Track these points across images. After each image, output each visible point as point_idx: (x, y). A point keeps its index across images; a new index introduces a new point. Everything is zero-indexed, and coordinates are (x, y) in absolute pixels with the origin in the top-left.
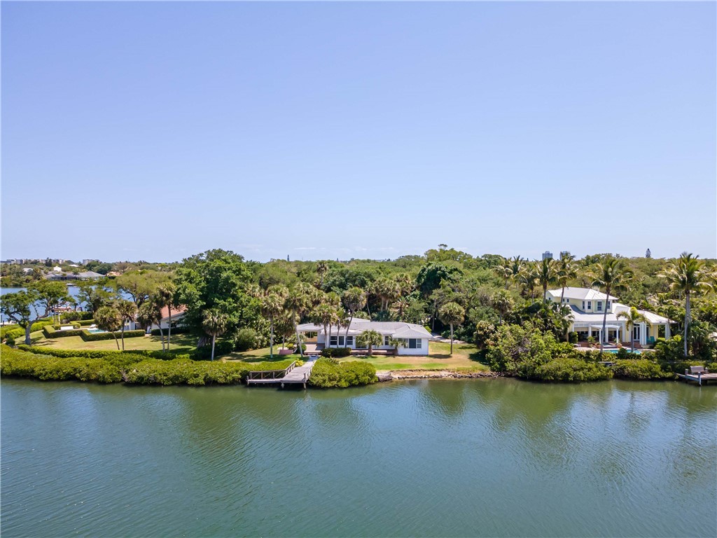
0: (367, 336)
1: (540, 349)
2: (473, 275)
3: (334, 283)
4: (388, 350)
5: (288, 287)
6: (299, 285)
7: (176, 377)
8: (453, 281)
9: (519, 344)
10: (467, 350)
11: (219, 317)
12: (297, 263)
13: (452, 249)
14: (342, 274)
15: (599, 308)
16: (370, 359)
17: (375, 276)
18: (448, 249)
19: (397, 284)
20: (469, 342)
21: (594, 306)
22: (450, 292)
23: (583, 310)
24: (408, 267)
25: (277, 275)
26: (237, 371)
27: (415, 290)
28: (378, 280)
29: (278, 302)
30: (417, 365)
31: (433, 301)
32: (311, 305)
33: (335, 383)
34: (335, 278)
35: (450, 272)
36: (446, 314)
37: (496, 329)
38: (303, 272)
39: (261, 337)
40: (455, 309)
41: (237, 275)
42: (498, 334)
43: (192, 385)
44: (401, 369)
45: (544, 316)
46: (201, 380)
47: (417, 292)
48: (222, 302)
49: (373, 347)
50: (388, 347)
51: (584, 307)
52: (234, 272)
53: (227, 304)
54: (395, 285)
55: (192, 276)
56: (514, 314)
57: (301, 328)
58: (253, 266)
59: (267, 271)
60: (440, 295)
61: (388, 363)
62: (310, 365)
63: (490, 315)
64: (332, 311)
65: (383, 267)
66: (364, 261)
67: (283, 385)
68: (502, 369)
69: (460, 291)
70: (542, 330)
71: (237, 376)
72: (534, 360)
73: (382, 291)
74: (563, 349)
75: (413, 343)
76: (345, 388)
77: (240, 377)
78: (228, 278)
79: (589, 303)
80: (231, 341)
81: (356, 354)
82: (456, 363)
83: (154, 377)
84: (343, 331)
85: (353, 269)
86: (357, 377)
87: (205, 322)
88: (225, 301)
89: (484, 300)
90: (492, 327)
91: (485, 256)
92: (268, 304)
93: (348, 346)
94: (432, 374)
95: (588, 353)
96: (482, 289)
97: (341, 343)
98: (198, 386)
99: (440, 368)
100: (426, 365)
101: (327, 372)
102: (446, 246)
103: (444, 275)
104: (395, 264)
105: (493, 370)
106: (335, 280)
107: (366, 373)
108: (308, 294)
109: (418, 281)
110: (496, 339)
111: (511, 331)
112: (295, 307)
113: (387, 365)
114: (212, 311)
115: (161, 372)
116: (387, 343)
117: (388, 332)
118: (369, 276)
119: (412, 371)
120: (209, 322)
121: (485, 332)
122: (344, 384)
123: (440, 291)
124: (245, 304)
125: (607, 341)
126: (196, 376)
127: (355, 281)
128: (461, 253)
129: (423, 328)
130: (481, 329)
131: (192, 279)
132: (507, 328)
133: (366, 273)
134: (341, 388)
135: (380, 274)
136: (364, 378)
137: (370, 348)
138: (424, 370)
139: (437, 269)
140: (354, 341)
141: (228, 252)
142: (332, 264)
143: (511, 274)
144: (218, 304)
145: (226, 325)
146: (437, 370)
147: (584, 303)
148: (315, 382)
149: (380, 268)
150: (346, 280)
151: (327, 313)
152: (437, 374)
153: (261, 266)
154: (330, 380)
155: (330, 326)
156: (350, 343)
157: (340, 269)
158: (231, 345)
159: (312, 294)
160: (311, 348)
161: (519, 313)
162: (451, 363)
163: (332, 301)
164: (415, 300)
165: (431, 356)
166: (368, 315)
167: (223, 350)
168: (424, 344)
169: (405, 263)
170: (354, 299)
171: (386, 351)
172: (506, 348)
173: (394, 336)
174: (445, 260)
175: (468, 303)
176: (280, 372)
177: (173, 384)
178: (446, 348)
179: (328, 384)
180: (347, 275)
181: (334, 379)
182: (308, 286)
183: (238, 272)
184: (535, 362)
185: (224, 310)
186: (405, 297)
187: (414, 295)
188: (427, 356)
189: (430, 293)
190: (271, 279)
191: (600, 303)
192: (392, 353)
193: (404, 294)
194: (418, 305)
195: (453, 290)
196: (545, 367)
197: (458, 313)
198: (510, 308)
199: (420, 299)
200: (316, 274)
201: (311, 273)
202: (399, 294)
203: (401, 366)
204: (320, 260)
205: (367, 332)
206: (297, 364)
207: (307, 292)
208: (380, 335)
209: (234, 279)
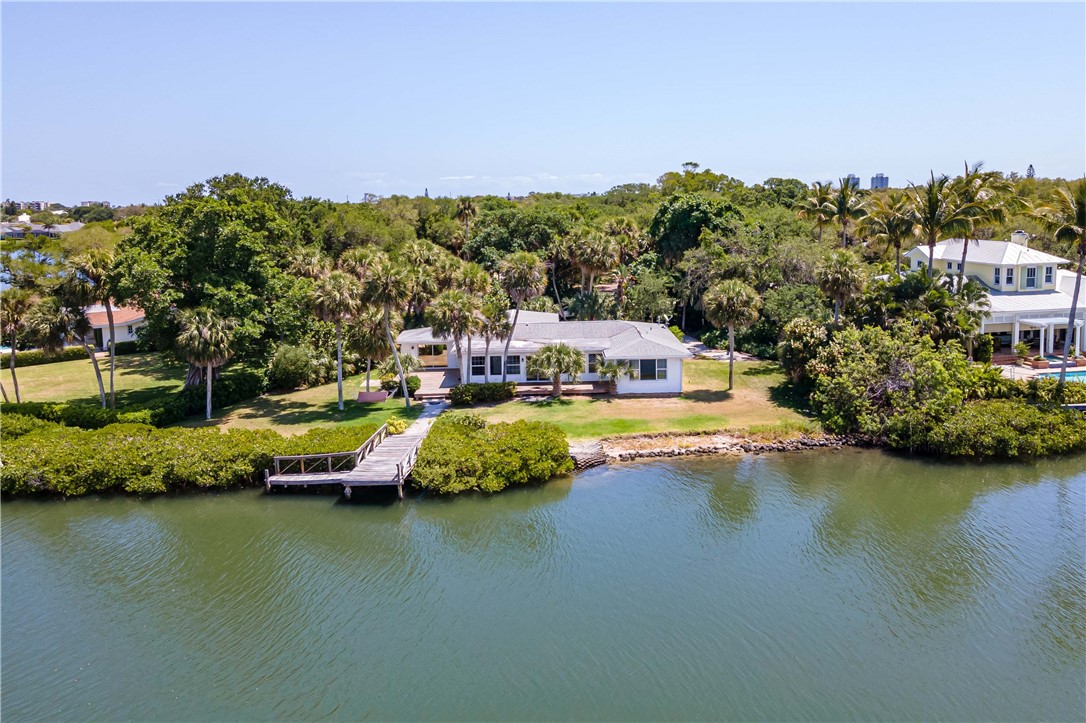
0: (548, 358)
1: (935, 384)
2: (754, 218)
3: (486, 241)
4: (595, 383)
5: (387, 250)
6: (411, 247)
7: (98, 475)
8: (726, 232)
9: (885, 371)
10: (762, 377)
11: (214, 325)
12: (421, 203)
13: (707, 172)
14: (503, 221)
15: (1031, 283)
16: (556, 407)
17: (567, 224)
18: (699, 170)
19: (612, 239)
20: (761, 356)
21: (1019, 278)
22: (719, 255)
23: (996, 287)
24: (629, 206)
25: (362, 226)
26: (244, 456)
27: (646, 251)
28: (573, 232)
29: (349, 288)
30: (659, 421)
31: (684, 274)
32: (435, 287)
33: (473, 481)
34: (488, 230)
35: (719, 214)
36: (720, 306)
37: (830, 337)
38: (432, 219)
39: (326, 360)
40: (739, 294)
41: (256, 230)
42: (835, 348)
43: (134, 494)
44: (624, 435)
45: (936, 306)
46: (154, 482)
47: (652, 255)
48: (221, 292)
49: (563, 377)
50: (597, 376)
51: (997, 281)
52: (248, 223)
53: (232, 295)
54: (608, 241)
55: (152, 234)
56: (869, 301)
57: (411, 340)
58: (314, 210)
59: (341, 219)
60: (700, 261)
61: (595, 418)
62: (422, 427)
63: (808, 301)
64: (471, 307)
65: (583, 207)
66: (549, 197)
67: (348, 491)
68: (848, 428)
69: (740, 251)
70: (936, 340)
71: (243, 467)
72: (924, 409)
73: (582, 254)
74: (980, 379)
75: (650, 369)
76: (495, 492)
77: (251, 469)
78: (235, 237)
79: (1010, 271)
80: (260, 372)
81: (528, 395)
82: (743, 414)
83: (41, 478)
84: (497, 345)
85: (524, 212)
86: (525, 465)
87: (182, 338)
88: (229, 289)
89: (790, 271)
90: (821, 333)
91: (769, 182)
92: (328, 294)
93: (510, 378)
94: (696, 443)
95: (1033, 385)
96: (789, 249)
97: (495, 370)
98: (149, 496)
99: (711, 429)
100: (680, 422)
101: (453, 456)
102: (696, 165)
103: (705, 220)
104: (606, 201)
105: (828, 430)
106: (489, 234)
107: (544, 453)
108: (430, 265)
109: (653, 232)
110: (831, 360)
111: (865, 342)
112: (386, 299)
113: (593, 425)
114: (198, 314)
115: (58, 466)
116: (592, 369)
117: (594, 344)
118: (556, 224)
119: (650, 437)
120: (192, 338)
121: (806, 345)
122: (492, 483)
123: (701, 252)
124: (280, 293)
125: (1051, 350)
126: (147, 471)
127: (528, 234)
128: (723, 177)
129: (667, 331)
130: (798, 337)
131: (154, 240)
132: (855, 333)
133: (549, 219)
134: (486, 494)
135: (577, 219)
136: (540, 466)
137: (556, 383)
138: (677, 435)
139: (692, 209)
140: (523, 365)
141: (257, 180)
142: (495, 202)
143: (833, 214)
144: (212, 296)
145: (232, 344)
146: (705, 433)
147: (997, 271)
148: (424, 483)
149: (578, 208)
150: (512, 233)
151: (460, 310)
152: (705, 443)
153: (331, 207)
154: (460, 473)
155: (469, 339)
156: (516, 371)
157: (498, 212)
158: (258, 380)
159: (438, 264)
160: (431, 384)
161: (876, 299)
162: (735, 415)
163: (472, 283)
164: (648, 271)
165: (688, 396)
166: (556, 302)
167: (238, 393)
168: (672, 370)
169: (624, 198)
170: (520, 277)
171: (590, 387)
172: (857, 382)
173: (609, 355)
174: (696, 190)
175: (757, 276)
176: (345, 457)
177: (91, 493)
178: (716, 374)
179: (456, 486)
180: (512, 224)
181: (471, 473)
182: (430, 249)
183: (259, 222)
184: (927, 414)
185: (226, 309)
186: (627, 265)
187: (645, 261)
188: (679, 395)
189: (680, 258)
190: (350, 235)
191: (1032, 271)
192: (604, 391)
193: (626, 259)
194: (654, 281)
195: (727, 251)
196: (952, 425)
197: (747, 303)
198: (858, 289)
199: (656, 270)
200: (457, 222)
201: (447, 220)
202: (617, 259)
203: (624, 425)
204: (464, 195)
205: (549, 349)
206: (392, 429)
207: (427, 262)
208: (578, 354)
209: (252, 239)
